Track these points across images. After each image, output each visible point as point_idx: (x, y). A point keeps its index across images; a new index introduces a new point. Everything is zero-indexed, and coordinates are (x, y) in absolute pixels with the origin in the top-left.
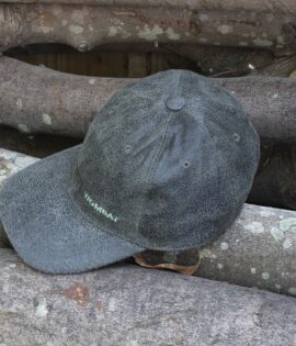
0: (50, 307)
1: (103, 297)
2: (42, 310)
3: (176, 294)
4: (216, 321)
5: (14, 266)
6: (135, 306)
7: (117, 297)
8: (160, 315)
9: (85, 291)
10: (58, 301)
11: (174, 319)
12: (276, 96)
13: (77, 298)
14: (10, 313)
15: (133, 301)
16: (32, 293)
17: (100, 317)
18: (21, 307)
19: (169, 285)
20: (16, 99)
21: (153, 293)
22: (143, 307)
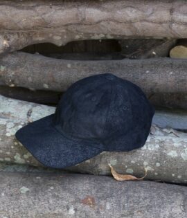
0: (76, 210)
1: (102, 202)
2: (72, 211)
3: (139, 197)
4: (162, 211)
5: (52, 188)
6: (120, 206)
7: (110, 202)
8: (134, 209)
9: (93, 200)
10: (80, 206)
11: (141, 211)
12: (171, 73)
13: (90, 204)
14: (55, 214)
15: (118, 203)
16: (65, 203)
17: (102, 213)
18: (60, 210)
19: (135, 192)
20: (28, 77)
21: (128, 198)
22: (124, 206)
